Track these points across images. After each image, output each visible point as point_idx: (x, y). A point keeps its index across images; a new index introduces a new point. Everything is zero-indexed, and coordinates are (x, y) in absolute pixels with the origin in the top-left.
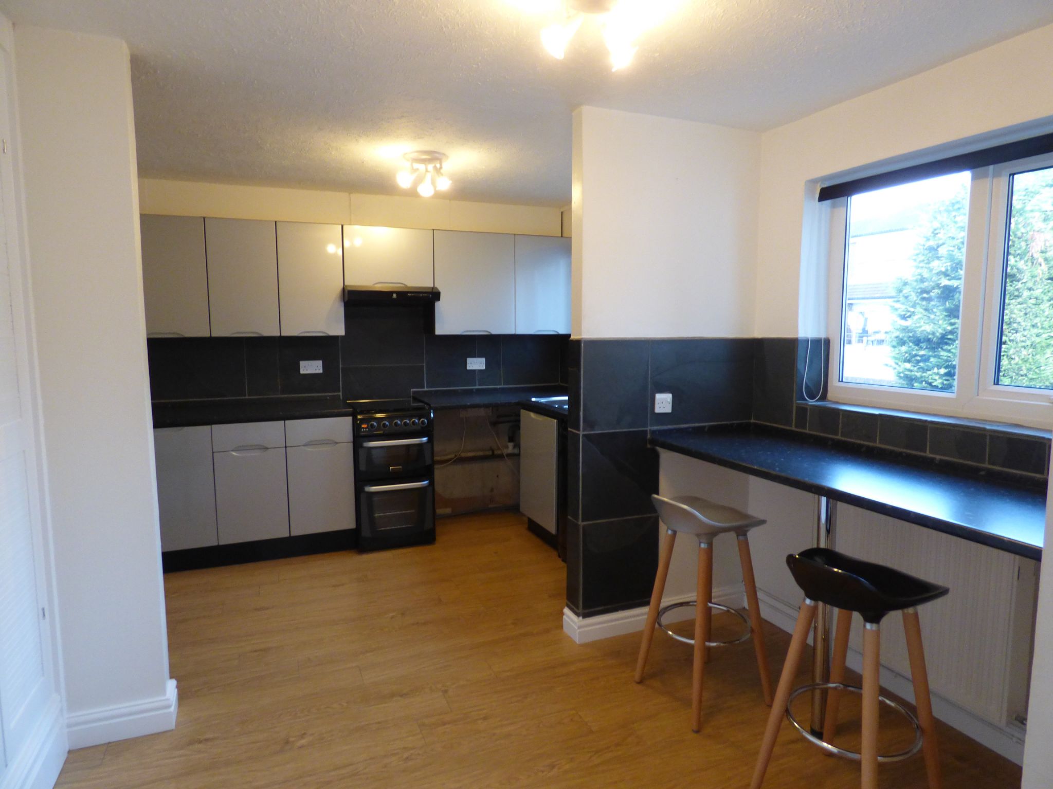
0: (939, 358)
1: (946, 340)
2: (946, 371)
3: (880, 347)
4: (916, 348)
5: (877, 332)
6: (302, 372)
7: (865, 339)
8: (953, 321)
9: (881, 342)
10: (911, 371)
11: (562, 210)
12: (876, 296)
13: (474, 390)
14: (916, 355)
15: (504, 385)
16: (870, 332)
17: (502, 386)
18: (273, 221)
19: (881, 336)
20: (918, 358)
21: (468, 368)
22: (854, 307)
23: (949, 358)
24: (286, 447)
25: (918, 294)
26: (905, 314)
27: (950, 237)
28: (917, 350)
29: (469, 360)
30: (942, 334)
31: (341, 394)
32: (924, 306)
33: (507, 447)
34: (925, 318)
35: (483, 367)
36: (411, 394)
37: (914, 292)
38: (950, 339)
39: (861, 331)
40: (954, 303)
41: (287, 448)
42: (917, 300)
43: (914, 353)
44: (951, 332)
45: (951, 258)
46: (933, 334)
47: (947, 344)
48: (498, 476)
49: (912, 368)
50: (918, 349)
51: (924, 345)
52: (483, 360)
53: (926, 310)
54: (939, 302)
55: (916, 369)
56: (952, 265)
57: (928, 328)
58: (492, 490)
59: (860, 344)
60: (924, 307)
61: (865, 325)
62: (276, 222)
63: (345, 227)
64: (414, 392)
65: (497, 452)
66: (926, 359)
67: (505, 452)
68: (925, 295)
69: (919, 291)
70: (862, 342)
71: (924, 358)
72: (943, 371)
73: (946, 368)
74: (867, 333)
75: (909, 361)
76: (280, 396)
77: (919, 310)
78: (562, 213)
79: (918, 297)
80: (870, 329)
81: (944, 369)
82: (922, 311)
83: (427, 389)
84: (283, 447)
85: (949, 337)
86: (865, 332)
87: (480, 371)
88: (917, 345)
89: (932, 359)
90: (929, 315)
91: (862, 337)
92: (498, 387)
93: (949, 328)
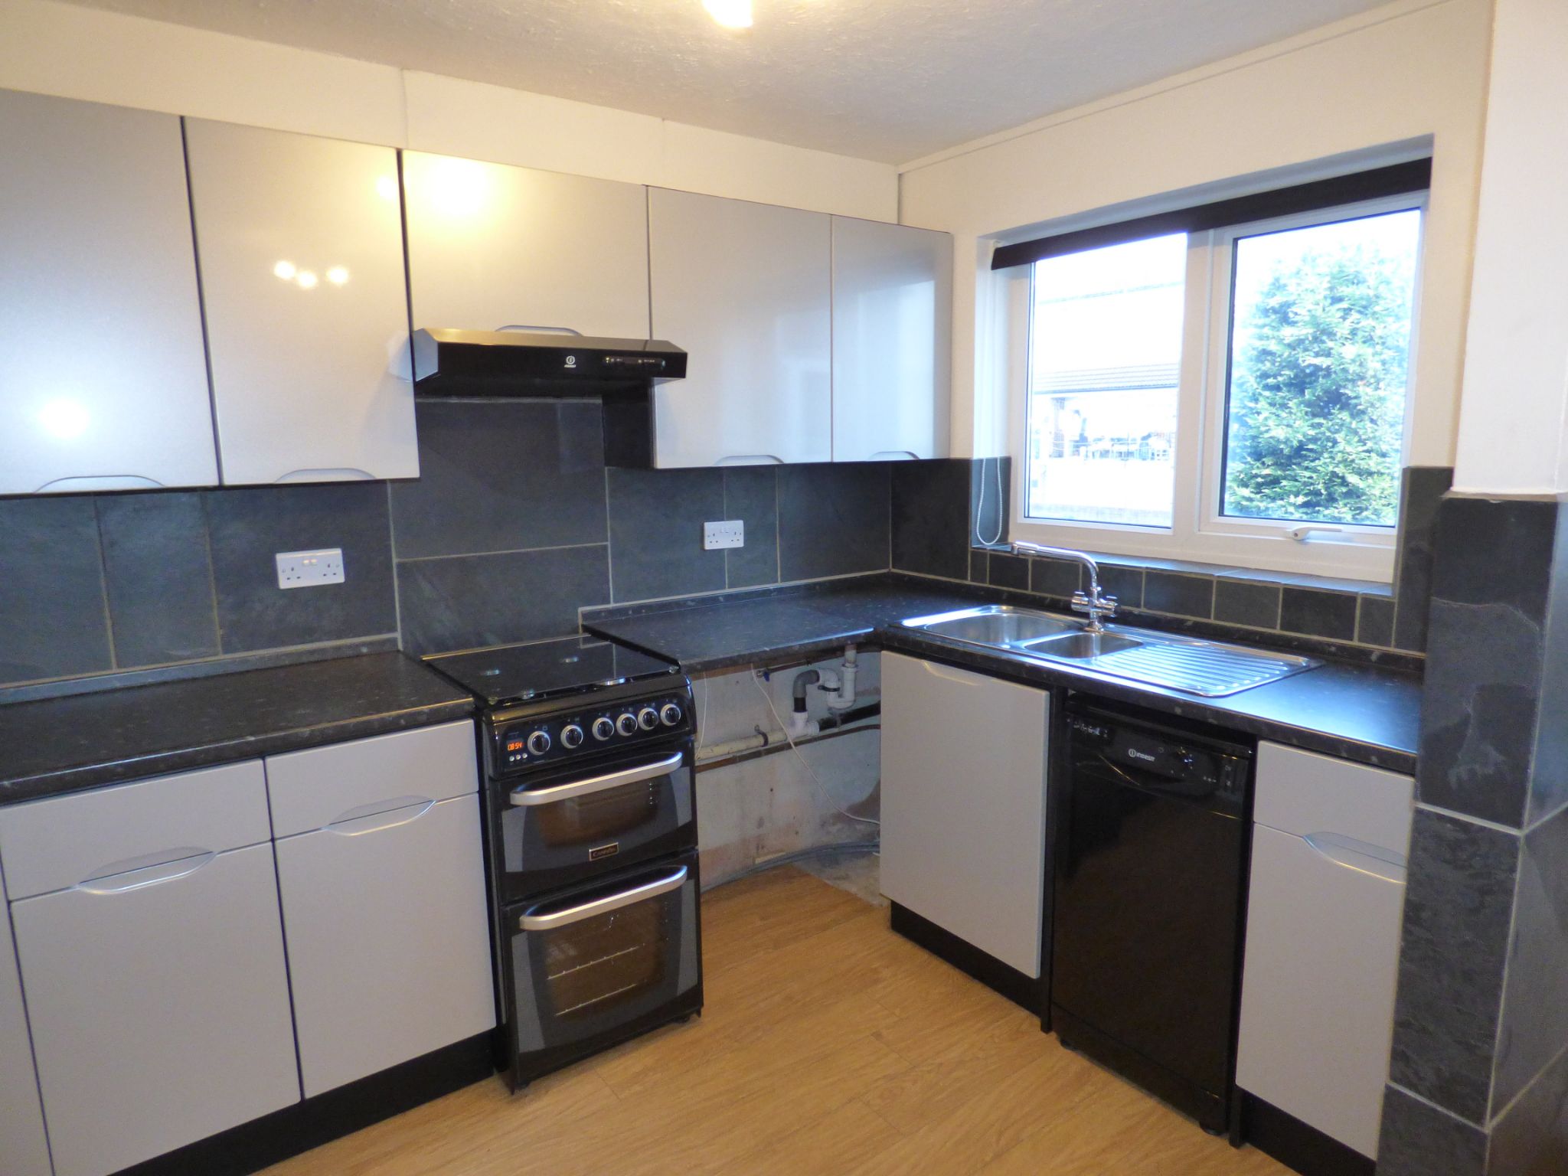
0: (1296, 480)
1: (1304, 452)
2: (1306, 499)
3: (1104, 460)
4: (1258, 464)
5: (1100, 440)
6: (284, 584)
7: (1083, 450)
8: (1317, 420)
9: (1105, 454)
10: (1250, 500)
11: (902, 169)
12: (1098, 386)
13: (721, 599)
14: (1256, 476)
15: (782, 581)
16: (1090, 439)
17: (780, 585)
18: (170, 116)
19: (1106, 445)
20: (1260, 480)
21: (708, 546)
22: (1066, 403)
23: (1310, 480)
24: (273, 840)
25: (1258, 380)
26: (1239, 412)
27: (1307, 290)
28: (1258, 467)
29: (710, 527)
30: (1300, 442)
31: (398, 635)
32: (1268, 398)
33: (793, 724)
34: (1274, 417)
35: (739, 542)
36: (580, 622)
37: (1251, 375)
38: (1311, 450)
39: (1078, 439)
40: (1316, 394)
41: (278, 843)
42: (1257, 389)
43: (1254, 472)
44: (1314, 440)
45: (1315, 322)
46: (1287, 441)
47: (1305, 458)
48: (772, 790)
49: (1253, 496)
50: (1260, 466)
51: (1268, 461)
52: (738, 525)
53: (1272, 404)
54: (1289, 391)
55: (1258, 496)
56: (1315, 332)
57: (1280, 433)
58: (761, 823)
59: (1076, 457)
60: (1269, 401)
61: (1083, 430)
62: (182, 119)
63: (406, 155)
64: (585, 616)
65: (774, 739)
66: (1274, 482)
67: (792, 735)
68: (1271, 381)
69: (1258, 373)
70: (1079, 455)
71: (1268, 479)
72: (1301, 499)
73: (1306, 495)
74: (1087, 441)
75: (1246, 485)
76: (222, 657)
77: (1263, 404)
78: (900, 176)
79: (1258, 384)
80: (1090, 435)
81: (1303, 497)
82: (1267, 406)
83: (615, 605)
84: (266, 842)
85: (1310, 446)
86: (1083, 440)
87: (734, 552)
88: (1258, 460)
89: (1284, 483)
90: (1280, 412)
91: (1078, 447)
92: (771, 586)
93: (1312, 432)
